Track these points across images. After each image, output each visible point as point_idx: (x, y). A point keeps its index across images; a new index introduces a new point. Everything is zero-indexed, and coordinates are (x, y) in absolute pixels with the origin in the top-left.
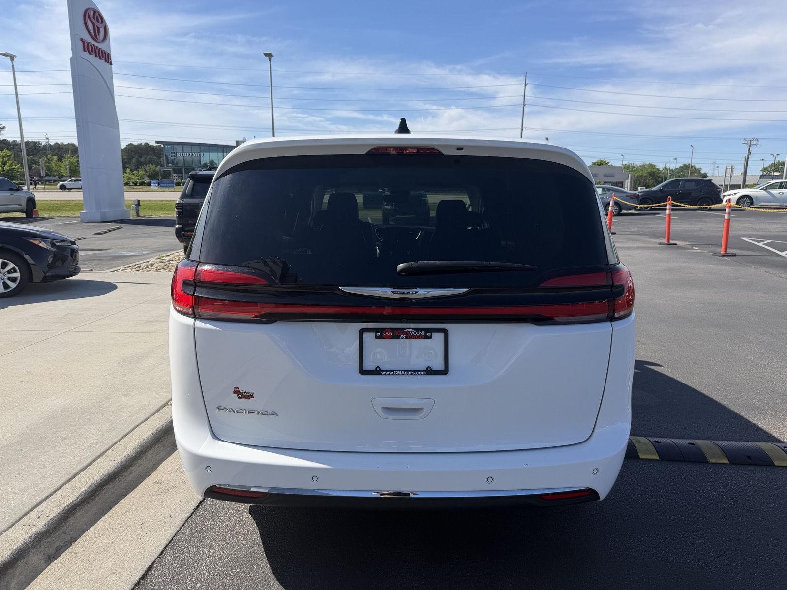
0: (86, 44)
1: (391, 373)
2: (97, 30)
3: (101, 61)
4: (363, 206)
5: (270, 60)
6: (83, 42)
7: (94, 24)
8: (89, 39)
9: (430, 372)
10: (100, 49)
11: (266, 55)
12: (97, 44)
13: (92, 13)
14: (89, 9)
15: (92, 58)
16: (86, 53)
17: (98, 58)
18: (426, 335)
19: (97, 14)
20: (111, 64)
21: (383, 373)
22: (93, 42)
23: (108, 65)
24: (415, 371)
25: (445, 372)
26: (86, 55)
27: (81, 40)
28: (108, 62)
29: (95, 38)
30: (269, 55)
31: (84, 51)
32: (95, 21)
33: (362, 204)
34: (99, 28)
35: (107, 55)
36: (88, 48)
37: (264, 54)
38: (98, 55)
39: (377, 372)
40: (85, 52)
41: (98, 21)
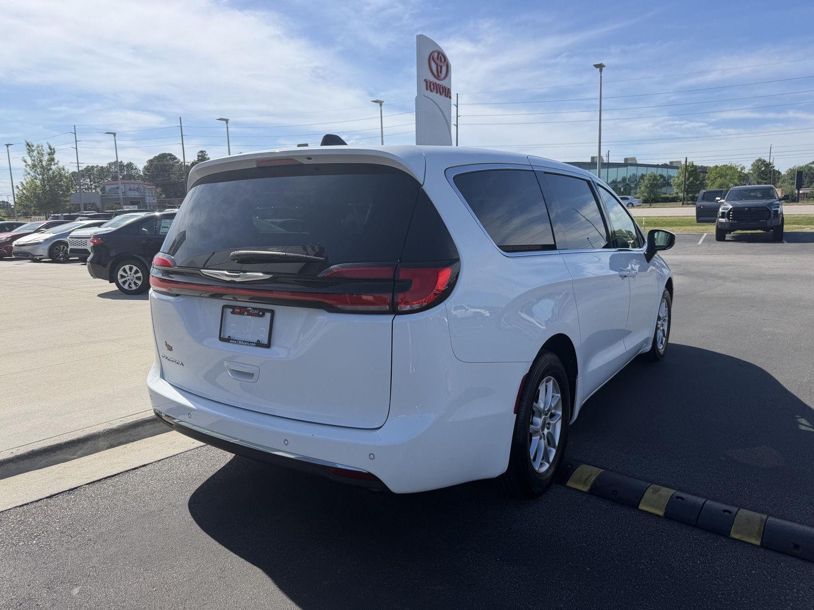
0: (429, 83)
1: (235, 342)
2: (439, 70)
3: (441, 96)
4: (695, 219)
5: (601, 71)
6: (427, 82)
7: (437, 64)
8: (432, 79)
9: (259, 344)
10: (441, 85)
11: (596, 66)
12: (438, 82)
13: (436, 55)
14: (432, 52)
15: (434, 96)
16: (429, 91)
17: (438, 94)
18: (261, 313)
19: (440, 55)
20: (450, 98)
21: (231, 341)
22: (435, 81)
23: (448, 99)
24: (249, 342)
25: (268, 346)
26: (428, 93)
27: (425, 80)
28: (447, 97)
29: (437, 77)
30: (600, 67)
31: (427, 89)
32: (438, 62)
33: (695, 217)
34: (441, 67)
35: (447, 90)
36: (430, 86)
37: (595, 65)
38: (439, 92)
39: (228, 340)
40: (427, 91)
41: (441, 61)
